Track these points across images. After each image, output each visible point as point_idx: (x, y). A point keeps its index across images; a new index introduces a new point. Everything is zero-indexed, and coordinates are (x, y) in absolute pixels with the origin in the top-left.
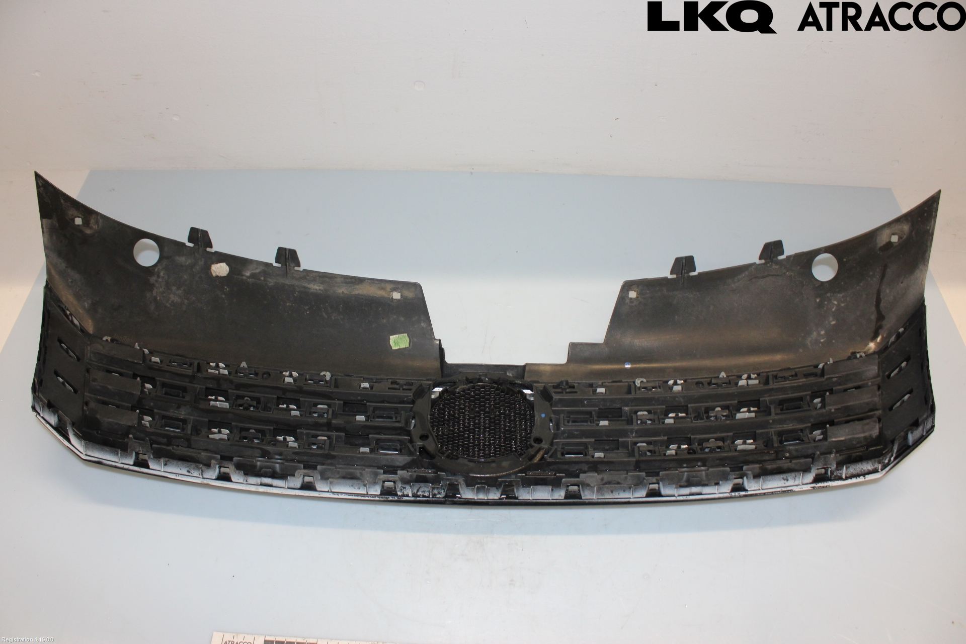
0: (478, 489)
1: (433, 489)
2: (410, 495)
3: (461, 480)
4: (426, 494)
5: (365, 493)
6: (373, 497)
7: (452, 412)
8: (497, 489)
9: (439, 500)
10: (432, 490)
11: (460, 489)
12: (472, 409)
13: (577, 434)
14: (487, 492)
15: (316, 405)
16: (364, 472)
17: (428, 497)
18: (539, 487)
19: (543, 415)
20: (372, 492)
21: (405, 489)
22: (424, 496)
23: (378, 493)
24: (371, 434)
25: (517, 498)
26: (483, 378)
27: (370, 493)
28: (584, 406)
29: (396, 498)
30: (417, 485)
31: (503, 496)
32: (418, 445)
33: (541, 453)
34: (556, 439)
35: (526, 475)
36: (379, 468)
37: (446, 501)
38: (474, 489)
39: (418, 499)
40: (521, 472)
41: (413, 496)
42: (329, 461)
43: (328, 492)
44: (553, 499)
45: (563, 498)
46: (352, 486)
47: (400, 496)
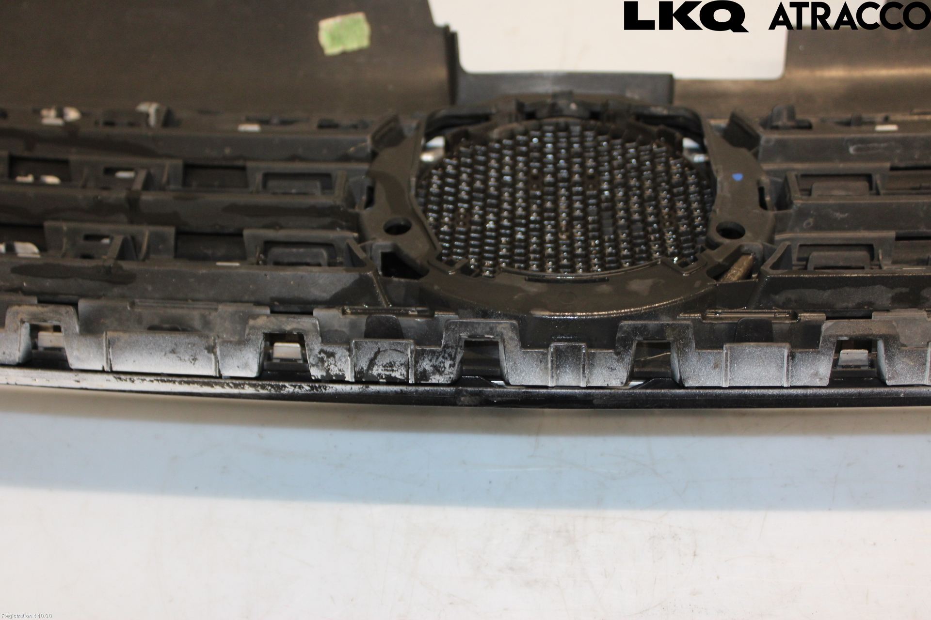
0: (559, 354)
1: (418, 356)
2: (349, 377)
3: (505, 328)
4: (397, 374)
5: (211, 372)
6: (236, 386)
7: (478, 184)
8: (617, 354)
9: (435, 393)
10: (416, 362)
11: (502, 357)
12: (535, 178)
13: (842, 220)
14: (586, 364)
15: (110, 171)
16: (214, 314)
17: (404, 383)
18: (749, 347)
19: (738, 177)
20: (230, 370)
21: (331, 360)
22: (391, 381)
23: (253, 372)
24: (250, 227)
25: (681, 385)
26: (562, 103)
27: (226, 373)
28: (847, 158)
29: (306, 387)
30: (370, 347)
31: (634, 383)
32: (381, 247)
33: (745, 262)
34: (782, 231)
35: (704, 318)
36: (258, 303)
37: (458, 393)
38: (545, 354)
39: (373, 388)
40: (687, 307)
41: (357, 382)
42: (117, 290)
43: (103, 372)
44: (792, 387)
45: (826, 383)
46: (173, 351)
47: (317, 381)
